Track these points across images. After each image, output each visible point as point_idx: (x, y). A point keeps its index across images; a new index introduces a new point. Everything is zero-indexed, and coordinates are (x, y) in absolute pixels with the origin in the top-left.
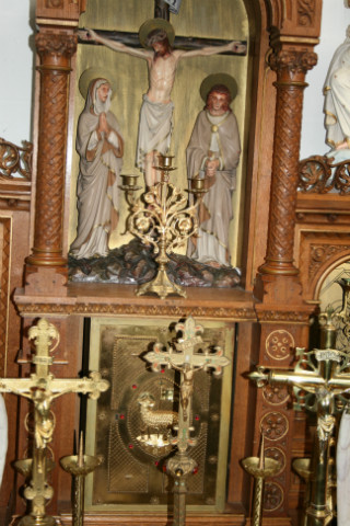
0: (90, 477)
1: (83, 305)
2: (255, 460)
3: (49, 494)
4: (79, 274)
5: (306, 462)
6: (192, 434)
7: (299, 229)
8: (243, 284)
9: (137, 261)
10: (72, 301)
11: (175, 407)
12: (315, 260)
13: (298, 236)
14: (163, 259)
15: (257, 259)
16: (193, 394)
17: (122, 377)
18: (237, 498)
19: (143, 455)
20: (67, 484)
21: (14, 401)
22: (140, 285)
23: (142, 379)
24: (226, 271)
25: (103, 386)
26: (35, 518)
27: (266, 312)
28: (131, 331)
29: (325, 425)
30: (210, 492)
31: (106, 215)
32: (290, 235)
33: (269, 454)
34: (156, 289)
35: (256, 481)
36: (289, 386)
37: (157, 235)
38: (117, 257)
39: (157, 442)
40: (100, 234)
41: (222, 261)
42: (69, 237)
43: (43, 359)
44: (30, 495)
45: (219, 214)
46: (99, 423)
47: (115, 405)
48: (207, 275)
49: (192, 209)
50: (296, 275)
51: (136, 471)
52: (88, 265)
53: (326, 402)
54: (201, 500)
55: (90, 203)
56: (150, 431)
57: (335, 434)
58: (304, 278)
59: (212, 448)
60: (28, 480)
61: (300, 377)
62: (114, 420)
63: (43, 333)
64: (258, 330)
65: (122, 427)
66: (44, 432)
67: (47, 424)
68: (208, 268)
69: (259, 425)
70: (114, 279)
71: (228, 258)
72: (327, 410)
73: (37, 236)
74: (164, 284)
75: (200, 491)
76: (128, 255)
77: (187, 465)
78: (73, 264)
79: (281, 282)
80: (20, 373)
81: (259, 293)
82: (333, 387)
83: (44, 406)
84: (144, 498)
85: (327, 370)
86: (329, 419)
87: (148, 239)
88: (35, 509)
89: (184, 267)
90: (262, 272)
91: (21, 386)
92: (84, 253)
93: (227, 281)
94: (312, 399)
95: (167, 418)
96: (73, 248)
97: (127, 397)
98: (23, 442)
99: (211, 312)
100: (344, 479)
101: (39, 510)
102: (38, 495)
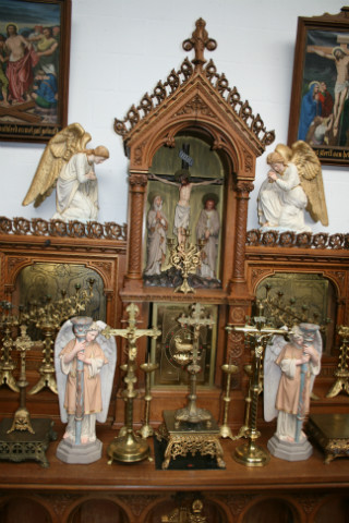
0: (153, 373)
1: (149, 296)
2: (227, 366)
3: (135, 380)
4: (148, 282)
5: (250, 367)
6: (199, 355)
7: (247, 262)
8: (221, 287)
9: (173, 277)
10: (145, 295)
11: (191, 342)
12: (254, 276)
13: (246, 266)
14: (186, 275)
15: (228, 276)
16: (199, 337)
17: (168, 328)
18: (219, 383)
19: (176, 363)
20: (142, 376)
21: (119, 339)
22: (175, 287)
23: (176, 330)
24: (213, 281)
25: (159, 333)
26: (129, 391)
27: (233, 300)
28: (171, 308)
29: (259, 350)
30: (207, 380)
31: (159, 256)
32: (243, 265)
33: (234, 363)
34: (183, 289)
35: (227, 375)
36: (242, 333)
37: (183, 265)
38: (165, 275)
39: (183, 358)
40: (156, 265)
41: (212, 276)
42: (143, 266)
43: (132, 320)
44: (127, 381)
45: (210, 255)
46: (157, 349)
47: (164, 341)
48: (205, 283)
49: (198, 253)
50: (245, 283)
51: (173, 370)
52: (151, 278)
53: (259, 340)
54: (203, 383)
55: (153, 250)
56: (180, 353)
57: (263, 354)
58: (249, 284)
59: (208, 360)
60: (126, 374)
61: (247, 329)
62: (164, 348)
63: (133, 309)
64: (228, 308)
65: (167, 351)
66: (133, 353)
67: (134, 350)
68: (206, 280)
69: (229, 350)
70: (164, 285)
71: (215, 275)
72: (259, 344)
73: (130, 266)
74: (186, 288)
75: (202, 380)
76: (170, 274)
77: (197, 368)
78: (145, 278)
79: (238, 287)
80: (121, 326)
81: (229, 291)
82: (262, 334)
83: (133, 341)
84: (177, 383)
85: (259, 326)
86: (260, 348)
87: (179, 267)
88: (129, 387)
89: (195, 280)
90: (231, 282)
91: (123, 333)
92: (150, 273)
93: (215, 285)
94: (253, 339)
95: (188, 347)
96: (146, 271)
97: (170, 337)
98: (123, 358)
99: (207, 299)
101: (131, 387)
102: (130, 381)
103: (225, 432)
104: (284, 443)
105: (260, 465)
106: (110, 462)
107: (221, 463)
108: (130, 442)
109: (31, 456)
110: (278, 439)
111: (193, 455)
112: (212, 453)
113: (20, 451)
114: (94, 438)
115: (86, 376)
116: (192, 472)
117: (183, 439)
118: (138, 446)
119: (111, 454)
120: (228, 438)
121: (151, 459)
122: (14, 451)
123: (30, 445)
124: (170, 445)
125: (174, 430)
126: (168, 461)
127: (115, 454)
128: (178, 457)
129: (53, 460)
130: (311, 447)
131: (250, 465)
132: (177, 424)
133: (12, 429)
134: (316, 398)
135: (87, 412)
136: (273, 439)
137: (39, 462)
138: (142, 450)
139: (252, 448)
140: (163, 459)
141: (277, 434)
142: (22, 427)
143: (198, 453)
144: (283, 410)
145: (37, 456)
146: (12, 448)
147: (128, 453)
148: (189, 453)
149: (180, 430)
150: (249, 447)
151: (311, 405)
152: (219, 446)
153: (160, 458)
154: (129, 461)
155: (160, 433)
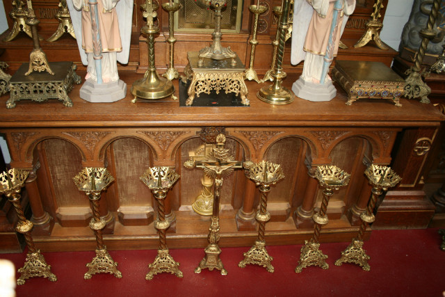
2: (255, 6)
3: (154, 15)
18: (246, 28)
19: (202, 5)
26: (149, 26)
30: (233, 23)
33: (261, 4)
35: (255, 15)
44: (146, 15)
51: (198, 12)
54: (229, 27)
75: (228, 22)
84: (203, 26)
88: (148, 22)
100: (297, 14)
101: (150, 22)
102: (150, 15)
103: (251, 75)
104: (309, 84)
105: (284, 103)
106: (133, 101)
107: (245, 101)
108: (153, 80)
109: (53, 95)
110: (303, 82)
111: (217, 93)
112: (237, 91)
113: (41, 92)
114: (116, 77)
115: (100, 10)
116: (216, 108)
117: (207, 77)
118: (161, 84)
119: (134, 93)
120: (253, 80)
121: (175, 98)
122: (35, 92)
123: (50, 85)
124: (193, 83)
125: (198, 67)
126: (192, 98)
127: (138, 93)
128: (202, 94)
129: (76, 100)
130: (335, 90)
131: (274, 102)
132: (201, 62)
133: (30, 71)
134: (345, 47)
135: (105, 50)
136: (298, 81)
137: (62, 101)
138: (166, 89)
139: (277, 88)
140: (187, 97)
141: (302, 76)
142: (41, 69)
143: (222, 91)
144: (311, 51)
145: (60, 96)
146: (31, 88)
147: (151, 91)
148: (213, 91)
149: (203, 67)
150: (274, 87)
151: (339, 53)
152: (243, 85)
153: (184, 95)
154: (153, 98)
155: (185, 75)
